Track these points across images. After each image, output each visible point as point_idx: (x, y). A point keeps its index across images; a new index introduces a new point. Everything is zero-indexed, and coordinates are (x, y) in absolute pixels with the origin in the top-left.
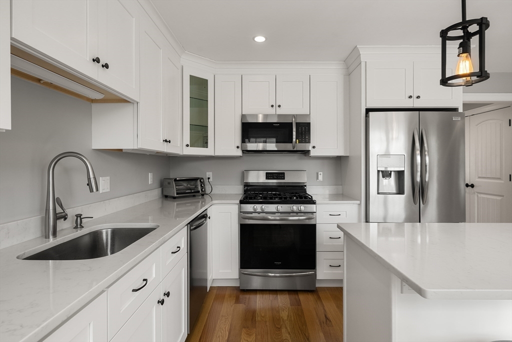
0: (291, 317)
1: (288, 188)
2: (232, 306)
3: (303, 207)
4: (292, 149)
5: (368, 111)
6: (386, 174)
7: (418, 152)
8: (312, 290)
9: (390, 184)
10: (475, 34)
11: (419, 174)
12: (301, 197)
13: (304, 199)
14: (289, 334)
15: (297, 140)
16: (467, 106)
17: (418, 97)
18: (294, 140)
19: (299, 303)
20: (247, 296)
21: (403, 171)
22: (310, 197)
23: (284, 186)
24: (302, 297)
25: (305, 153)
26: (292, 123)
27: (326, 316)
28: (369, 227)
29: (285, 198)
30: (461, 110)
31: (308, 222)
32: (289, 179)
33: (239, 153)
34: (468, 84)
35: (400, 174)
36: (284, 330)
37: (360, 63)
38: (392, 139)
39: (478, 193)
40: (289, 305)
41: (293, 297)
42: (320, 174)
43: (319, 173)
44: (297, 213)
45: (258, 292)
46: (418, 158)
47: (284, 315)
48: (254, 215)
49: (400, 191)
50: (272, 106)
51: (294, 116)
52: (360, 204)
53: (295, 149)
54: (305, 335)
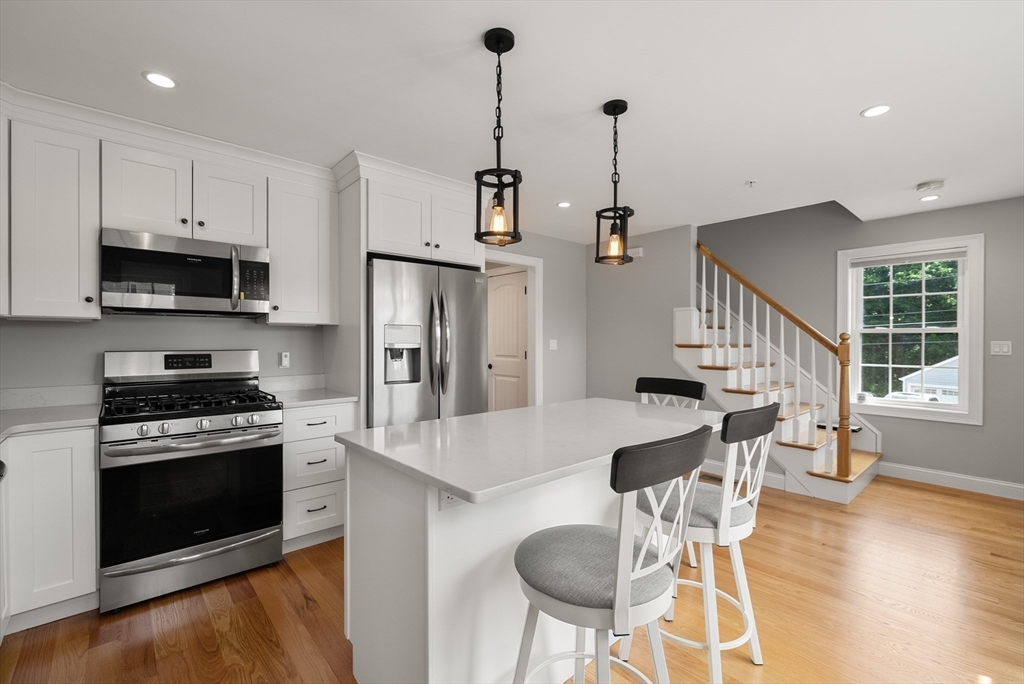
0: (238, 623)
1: (218, 384)
2: (80, 657)
3: (257, 417)
4: (230, 310)
5: (371, 256)
6: (396, 354)
7: (438, 322)
8: (277, 564)
9: (401, 368)
10: (509, 185)
11: (438, 353)
12: (252, 399)
13: (258, 402)
14: (238, 652)
15: (242, 294)
16: (490, 265)
17: (437, 246)
18: (235, 292)
19: (251, 593)
20: (124, 622)
21: (419, 349)
22: (271, 398)
23: (210, 381)
24: (255, 581)
25: (256, 318)
26: (231, 260)
27: (305, 597)
28: (373, 435)
29: (219, 403)
30: (483, 270)
31: (267, 442)
32: (220, 367)
33: (93, 312)
34: (502, 244)
35: (415, 353)
36: (225, 652)
37: (359, 179)
38: (402, 300)
39: (496, 375)
40: (231, 604)
41: (237, 587)
42: (286, 356)
43: (284, 354)
44: (244, 429)
45: (152, 604)
46: (438, 330)
47: (223, 625)
48: (141, 445)
49: (415, 378)
50: (184, 221)
51: (234, 247)
52: (358, 402)
53: (237, 310)
54: (271, 641)
